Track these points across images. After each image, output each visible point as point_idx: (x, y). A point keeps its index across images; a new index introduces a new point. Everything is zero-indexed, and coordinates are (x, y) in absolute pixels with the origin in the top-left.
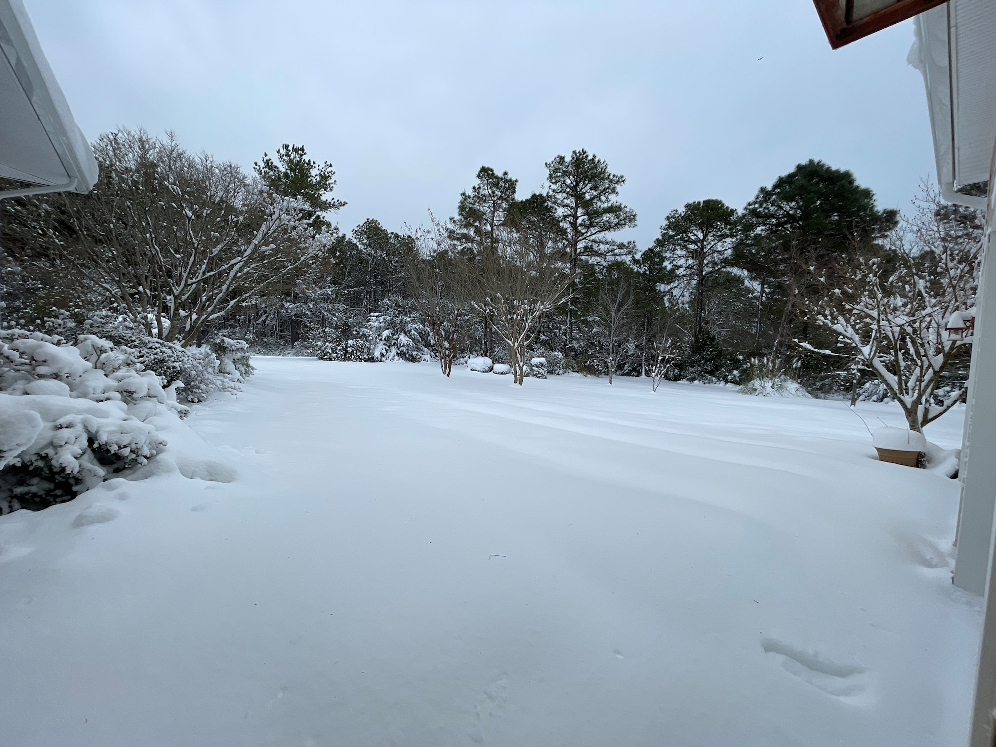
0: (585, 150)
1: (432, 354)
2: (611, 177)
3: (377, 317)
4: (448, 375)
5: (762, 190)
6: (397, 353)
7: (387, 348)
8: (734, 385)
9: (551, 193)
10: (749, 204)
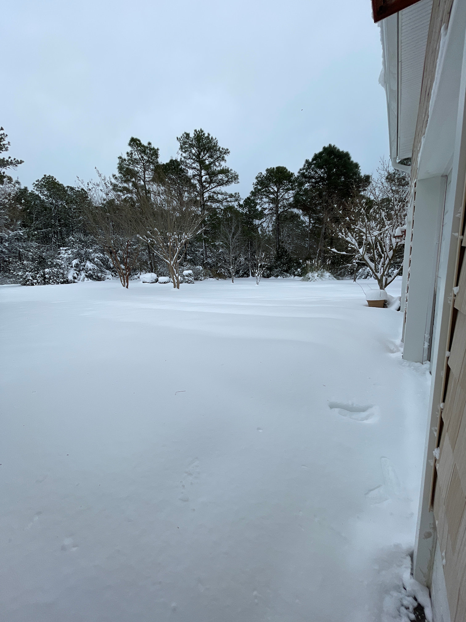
0: (202, 129)
1: (113, 274)
2: (221, 149)
3: (65, 250)
4: (127, 287)
5: (307, 161)
6: (86, 276)
7: (78, 273)
8: (299, 277)
9: (183, 159)
10: (301, 170)
